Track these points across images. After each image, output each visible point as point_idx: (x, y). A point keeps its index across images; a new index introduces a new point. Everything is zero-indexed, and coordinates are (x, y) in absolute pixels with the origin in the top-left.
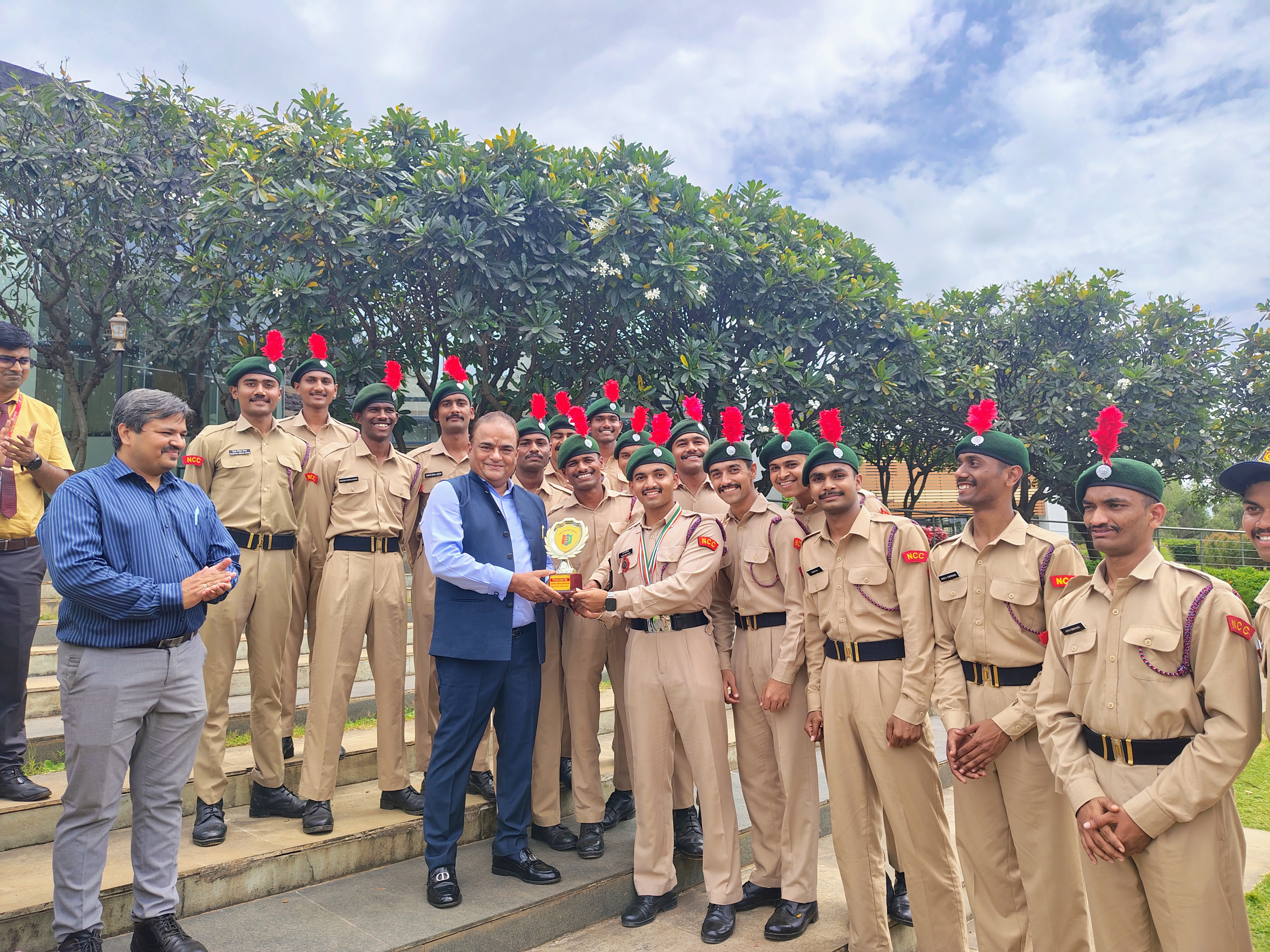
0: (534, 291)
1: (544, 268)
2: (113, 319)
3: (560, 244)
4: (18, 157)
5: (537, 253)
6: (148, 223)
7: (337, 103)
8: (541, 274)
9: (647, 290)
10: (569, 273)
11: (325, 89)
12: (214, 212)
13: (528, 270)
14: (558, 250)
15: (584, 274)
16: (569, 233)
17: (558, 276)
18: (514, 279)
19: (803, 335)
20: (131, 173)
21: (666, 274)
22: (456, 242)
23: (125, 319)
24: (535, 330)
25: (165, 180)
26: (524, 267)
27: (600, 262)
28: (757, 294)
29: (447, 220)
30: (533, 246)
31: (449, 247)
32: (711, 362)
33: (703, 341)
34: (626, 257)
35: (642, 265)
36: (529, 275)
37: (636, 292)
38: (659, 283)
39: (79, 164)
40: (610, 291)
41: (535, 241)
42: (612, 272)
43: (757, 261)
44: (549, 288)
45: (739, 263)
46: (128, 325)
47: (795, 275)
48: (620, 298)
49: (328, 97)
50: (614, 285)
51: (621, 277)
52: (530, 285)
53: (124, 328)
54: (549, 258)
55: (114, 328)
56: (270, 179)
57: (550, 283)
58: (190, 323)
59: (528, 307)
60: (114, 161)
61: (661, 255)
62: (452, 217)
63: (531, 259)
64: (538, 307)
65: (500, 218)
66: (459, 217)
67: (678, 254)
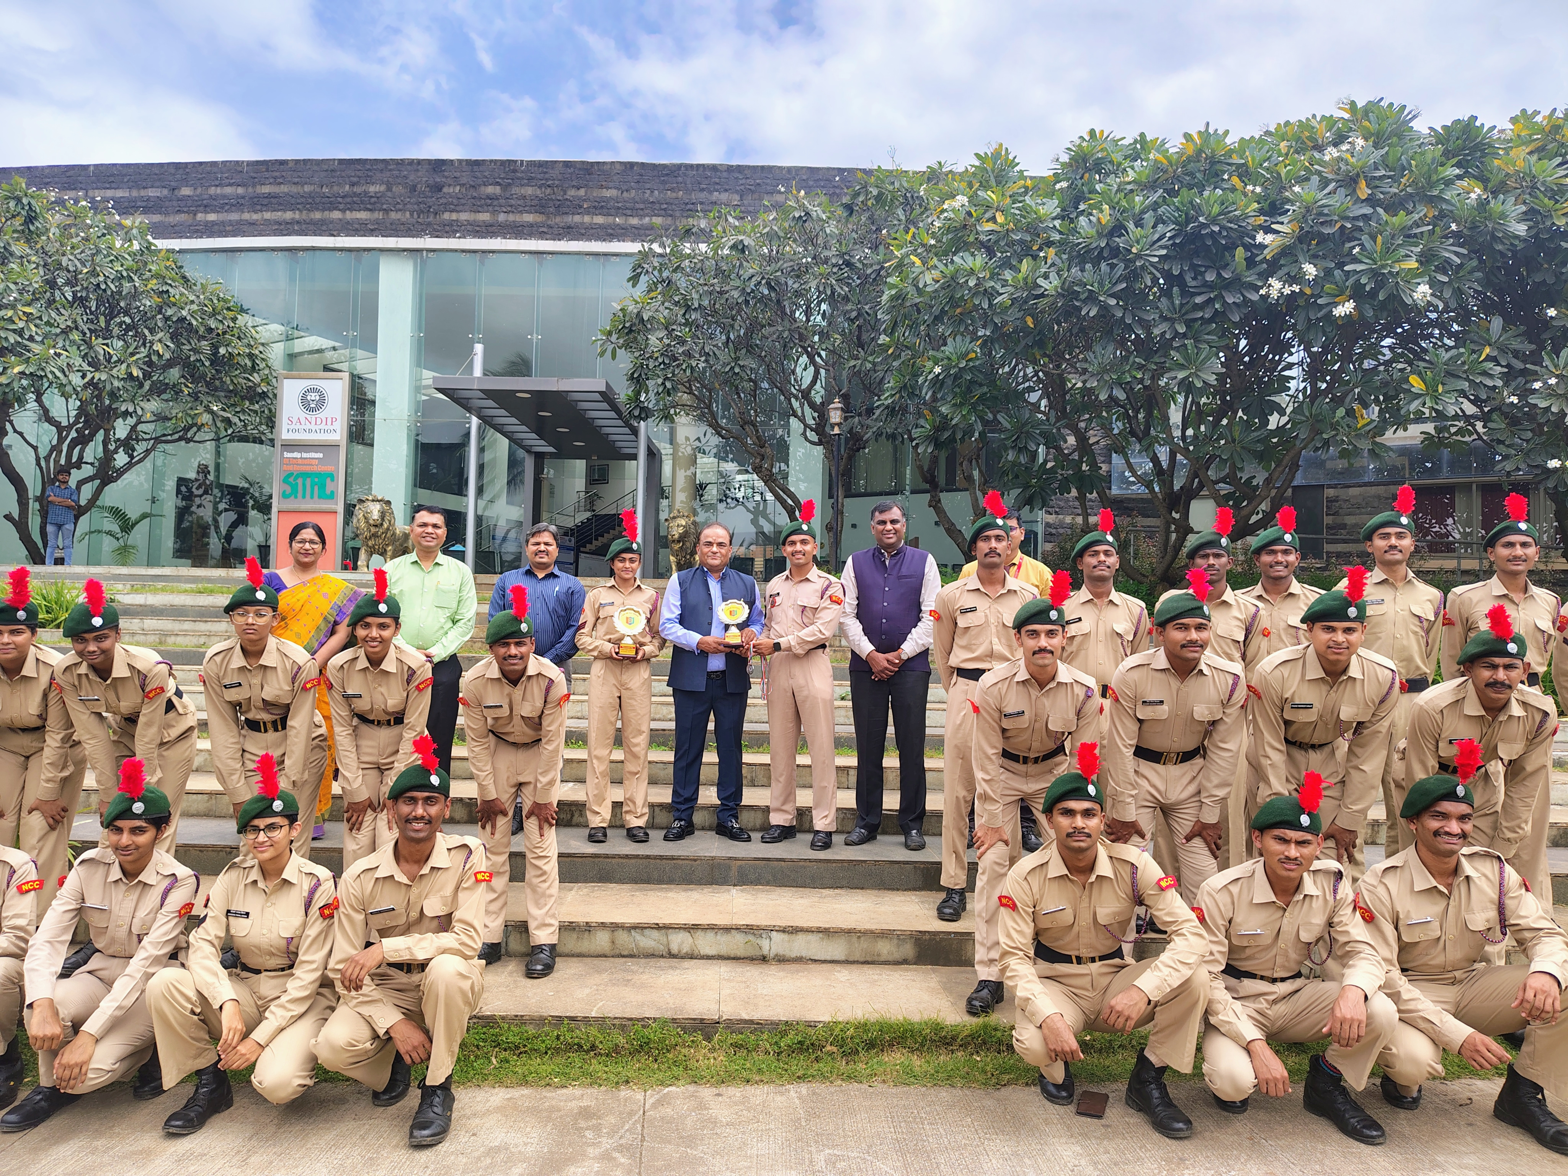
1: (1198, 300)
2: (832, 406)
3: (1226, 266)
4: (763, 278)
5: (1194, 283)
7: (1011, 157)
8: (1196, 308)
9: (1337, 305)
10: (1231, 301)
11: (1001, 145)
13: (1182, 305)
14: (1219, 275)
15: (1254, 298)
16: (1239, 250)
17: (1217, 306)
18: (1165, 319)
21: (1364, 280)
22: (1086, 295)
23: (840, 405)
24: (1184, 374)
25: (875, 267)
26: (1177, 302)
27: (1270, 281)
30: (1188, 278)
31: (1080, 301)
33: (1463, 350)
34: (1309, 269)
35: (1338, 272)
36: (1181, 312)
37: (1324, 311)
38: (1353, 293)
40: (1298, 311)
41: (1190, 270)
42: (1287, 291)
44: (1206, 321)
48: (1309, 318)
49: (1003, 153)
50: (1301, 302)
51: (1302, 295)
52: (1180, 323)
53: (839, 413)
54: (1207, 287)
55: (832, 413)
56: (936, 258)
57: (1206, 316)
58: (886, 403)
59: (1177, 349)
60: (834, 261)
61: (1360, 257)
62: (1088, 266)
63: (1186, 293)
64: (1189, 347)
65: (1139, 256)
66: (1096, 263)
67: (1388, 250)
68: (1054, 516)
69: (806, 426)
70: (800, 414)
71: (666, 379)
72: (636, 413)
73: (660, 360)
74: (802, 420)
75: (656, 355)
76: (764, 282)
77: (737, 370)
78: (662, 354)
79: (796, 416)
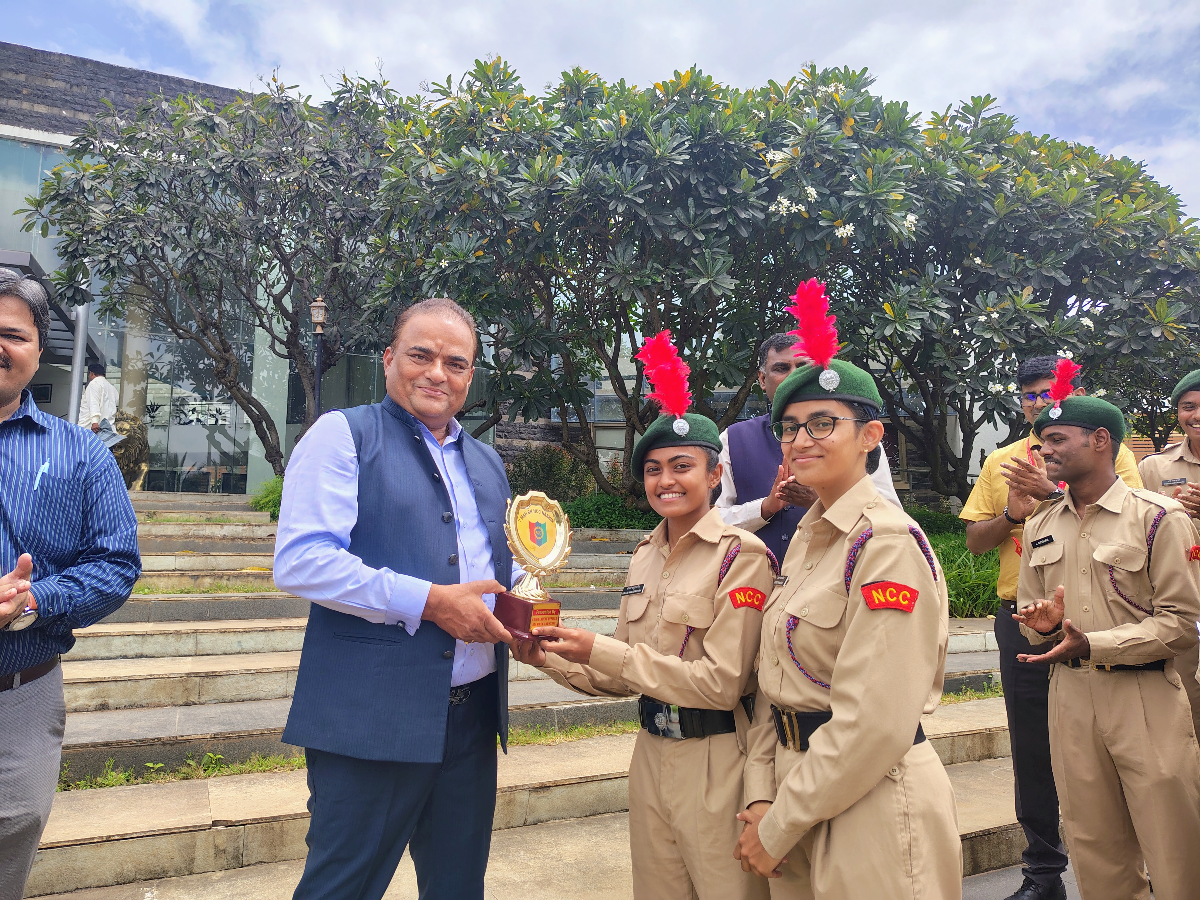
0: (701, 237)
1: (713, 212)
2: (314, 304)
3: (733, 185)
4: (235, 161)
5: (707, 196)
6: (348, 214)
7: (510, 71)
8: (712, 219)
9: (838, 228)
10: (743, 215)
11: (499, 58)
12: (390, 190)
13: (696, 216)
14: (730, 192)
15: (761, 216)
16: (745, 171)
17: (730, 220)
18: (680, 227)
19: (1048, 272)
20: (331, 167)
21: (862, 206)
22: (612, 190)
23: (323, 304)
24: (703, 282)
25: (362, 171)
26: (692, 213)
27: (780, 198)
28: (985, 226)
29: (605, 168)
30: (702, 189)
31: (606, 196)
32: (924, 310)
33: (913, 287)
34: (812, 192)
35: (832, 199)
36: (697, 221)
37: (825, 232)
38: (853, 217)
39: (286, 162)
40: (795, 234)
41: (704, 183)
42: (794, 209)
43: (984, 185)
44: (720, 234)
45: (959, 190)
46: (326, 309)
47: (1036, 200)
48: (806, 240)
49: (502, 66)
50: (798, 226)
51: (806, 216)
52: (697, 232)
53: (322, 312)
54: (720, 200)
55: (314, 312)
56: (440, 151)
57: (721, 228)
58: (377, 303)
59: (695, 256)
60: (317, 156)
61: (856, 184)
62: (610, 165)
63: (700, 204)
64: (707, 256)
65: (662, 158)
66: (618, 163)
67: (878, 181)
68: (504, 439)
69: (274, 337)
70: (267, 325)
71: (111, 256)
72: (69, 294)
73: (104, 234)
74: (270, 331)
75: (98, 228)
76: (235, 164)
77: (201, 257)
78: (106, 229)
79: (264, 327)
